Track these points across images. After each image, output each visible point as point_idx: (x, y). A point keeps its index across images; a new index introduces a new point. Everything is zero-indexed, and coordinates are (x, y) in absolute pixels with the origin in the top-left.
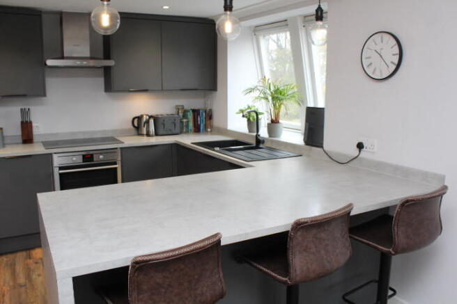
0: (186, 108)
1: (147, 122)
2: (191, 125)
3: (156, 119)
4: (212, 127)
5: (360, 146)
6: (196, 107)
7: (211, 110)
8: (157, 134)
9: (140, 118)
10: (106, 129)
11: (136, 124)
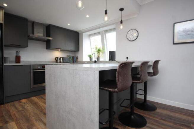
0: (70, 56)
1: (60, 59)
2: (72, 60)
3: (63, 58)
4: (78, 61)
5: (127, 58)
6: (73, 56)
7: (77, 57)
8: (63, 62)
9: (57, 58)
10: (47, 60)
11: (56, 59)
